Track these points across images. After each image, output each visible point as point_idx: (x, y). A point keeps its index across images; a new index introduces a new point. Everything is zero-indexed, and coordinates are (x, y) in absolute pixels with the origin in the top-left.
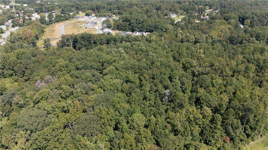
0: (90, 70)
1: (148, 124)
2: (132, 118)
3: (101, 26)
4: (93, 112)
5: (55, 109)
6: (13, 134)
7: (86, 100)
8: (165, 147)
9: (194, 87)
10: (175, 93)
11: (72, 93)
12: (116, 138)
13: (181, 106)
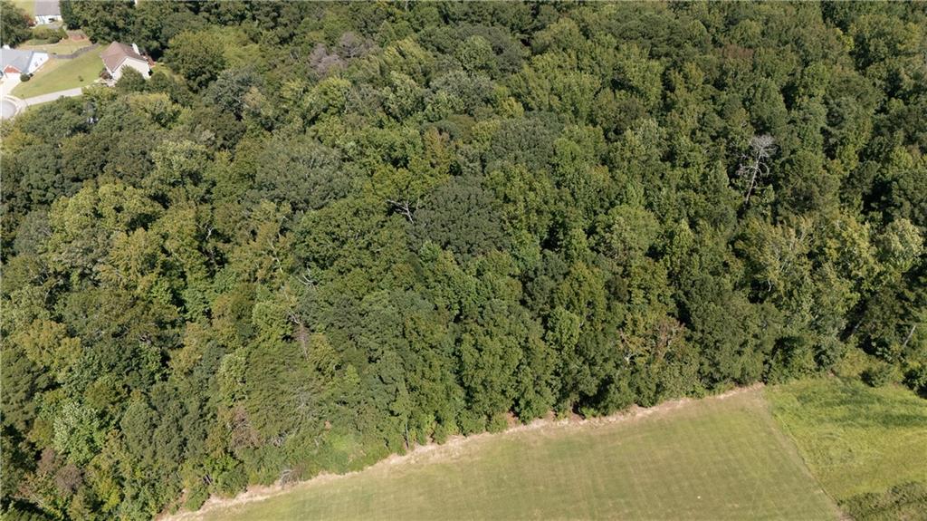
1: (664, 246)
2: (611, 217)
4: (480, 179)
5: (367, 147)
7: (462, 133)
8: (707, 330)
10: (793, 152)
11: (421, 104)
12: (544, 272)
13: (804, 203)
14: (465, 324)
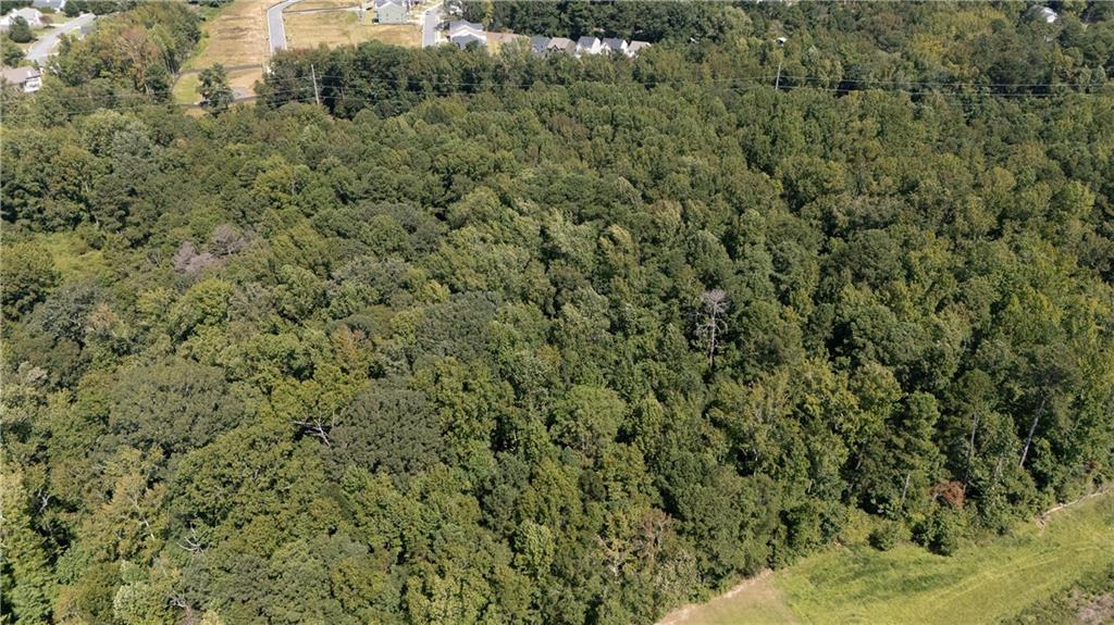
0: (394, 203)
1: (633, 426)
2: (569, 401)
3: (439, 12)
4: (408, 378)
5: (259, 360)
6: (91, 455)
7: (380, 328)
8: (698, 518)
9: (827, 280)
10: (747, 303)
11: (323, 300)
12: (503, 480)
13: (771, 357)
14: (412, 564)
